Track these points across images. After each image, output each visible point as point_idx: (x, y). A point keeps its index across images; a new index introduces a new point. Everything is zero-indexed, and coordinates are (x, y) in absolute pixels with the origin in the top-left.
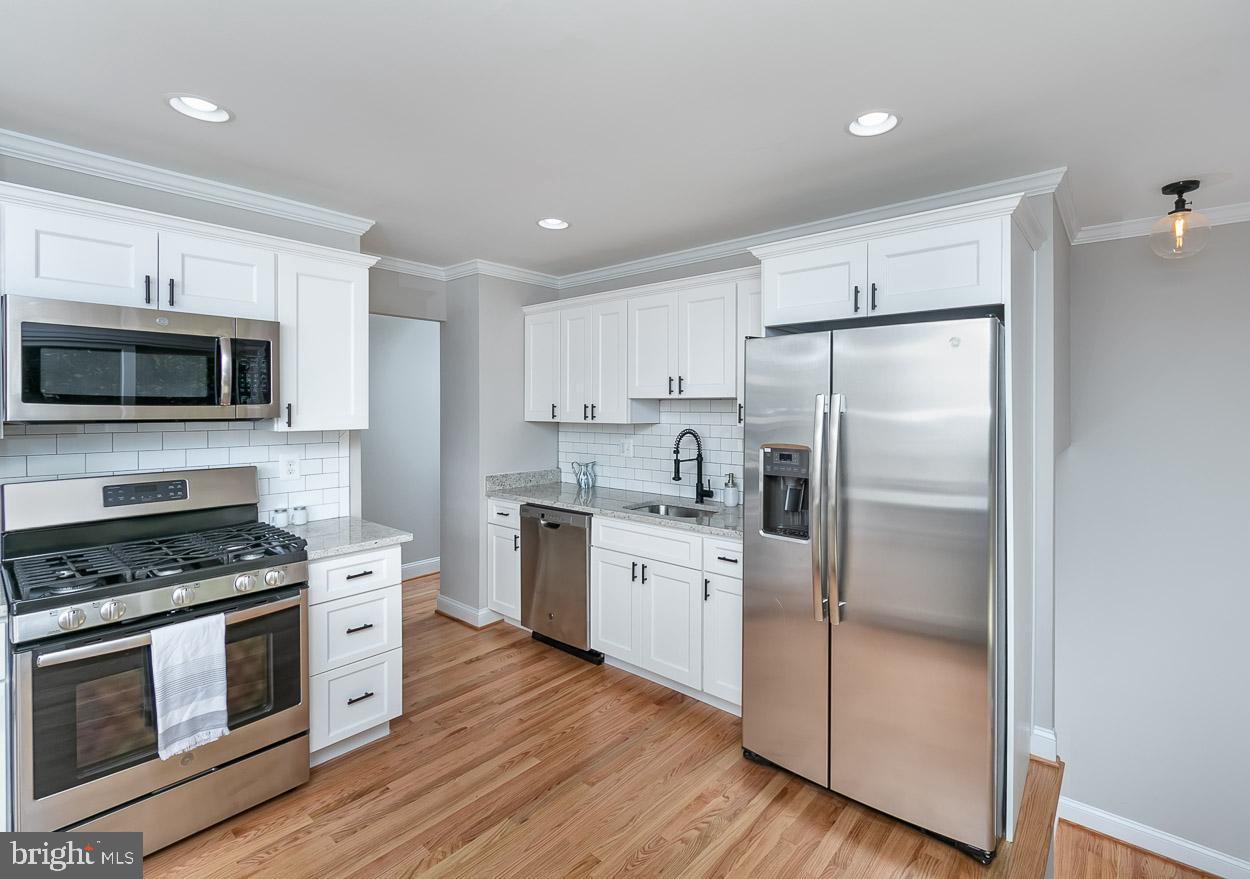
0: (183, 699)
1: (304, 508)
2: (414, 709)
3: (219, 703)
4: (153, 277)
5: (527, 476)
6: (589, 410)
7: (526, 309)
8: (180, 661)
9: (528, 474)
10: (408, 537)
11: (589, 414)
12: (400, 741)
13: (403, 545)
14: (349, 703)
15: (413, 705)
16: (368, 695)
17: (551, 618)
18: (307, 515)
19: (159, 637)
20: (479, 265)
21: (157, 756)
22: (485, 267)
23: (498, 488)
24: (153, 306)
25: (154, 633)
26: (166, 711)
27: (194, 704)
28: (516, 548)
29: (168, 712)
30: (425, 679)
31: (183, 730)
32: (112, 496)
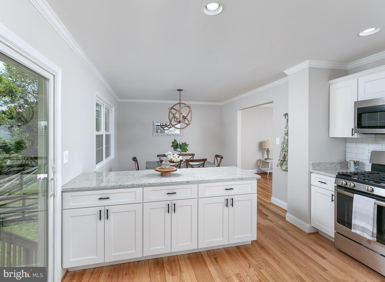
0: (361, 219)
27: (363, 223)
29: (356, 219)
31: (360, 228)
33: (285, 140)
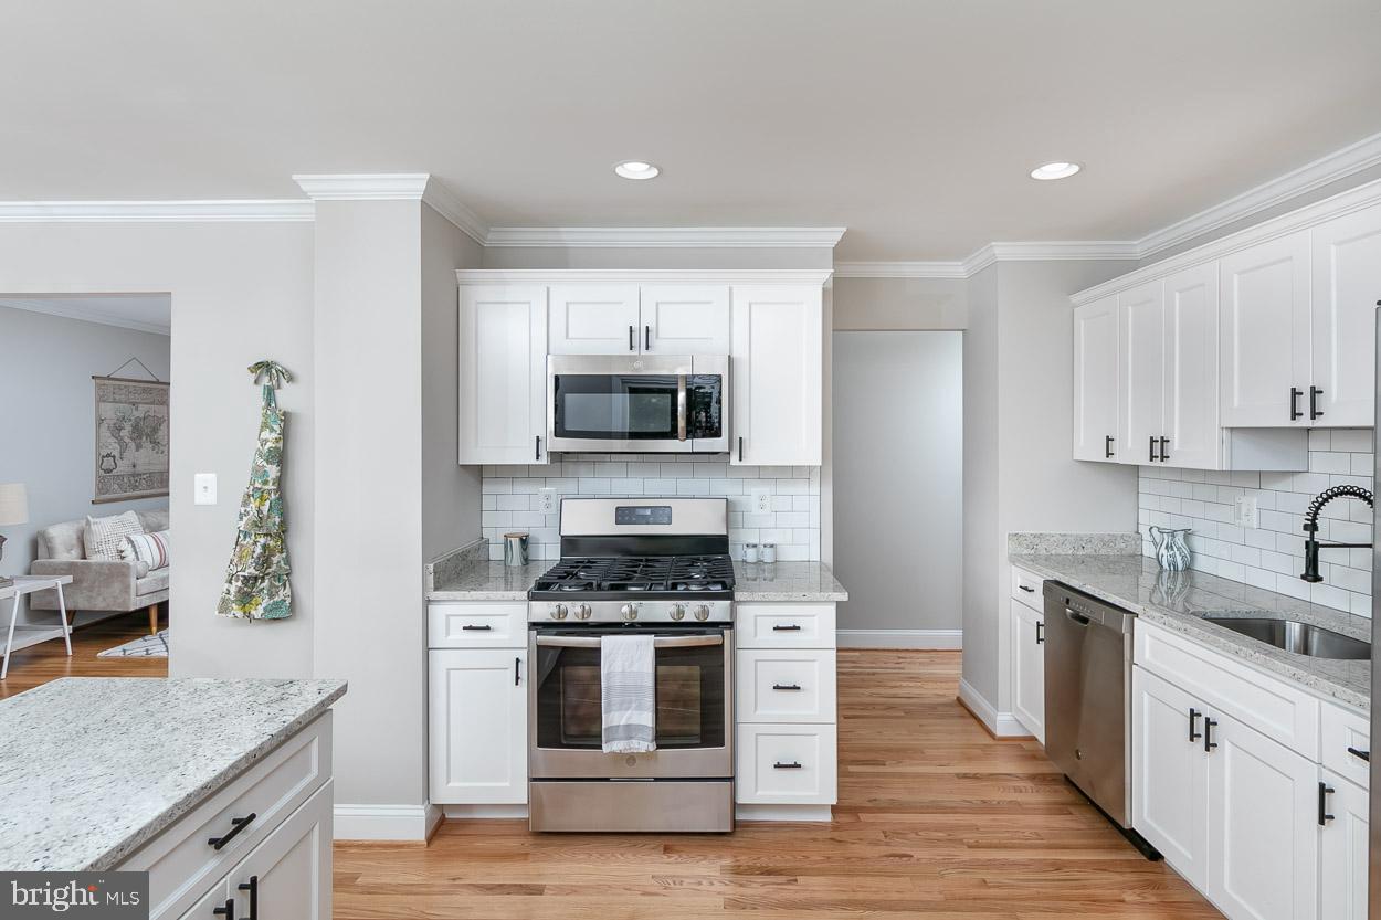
0: (622, 703)
1: (772, 546)
2: (869, 805)
3: (646, 718)
4: (635, 327)
5: (1081, 542)
6: (1159, 447)
7: (1076, 298)
8: (620, 670)
9: (1079, 538)
10: (844, 597)
11: (1157, 452)
12: (836, 835)
13: (839, 604)
14: (775, 766)
15: (870, 801)
16: (796, 766)
17: (1078, 757)
18: (776, 554)
19: (608, 643)
20: (997, 251)
21: (600, 747)
22: (1004, 250)
23: (1026, 552)
24: (635, 352)
25: (604, 638)
26: (608, 712)
27: (629, 712)
28: (1038, 640)
29: (610, 711)
30: (902, 775)
31: (621, 733)
32: (623, 515)
33: (266, 483)
